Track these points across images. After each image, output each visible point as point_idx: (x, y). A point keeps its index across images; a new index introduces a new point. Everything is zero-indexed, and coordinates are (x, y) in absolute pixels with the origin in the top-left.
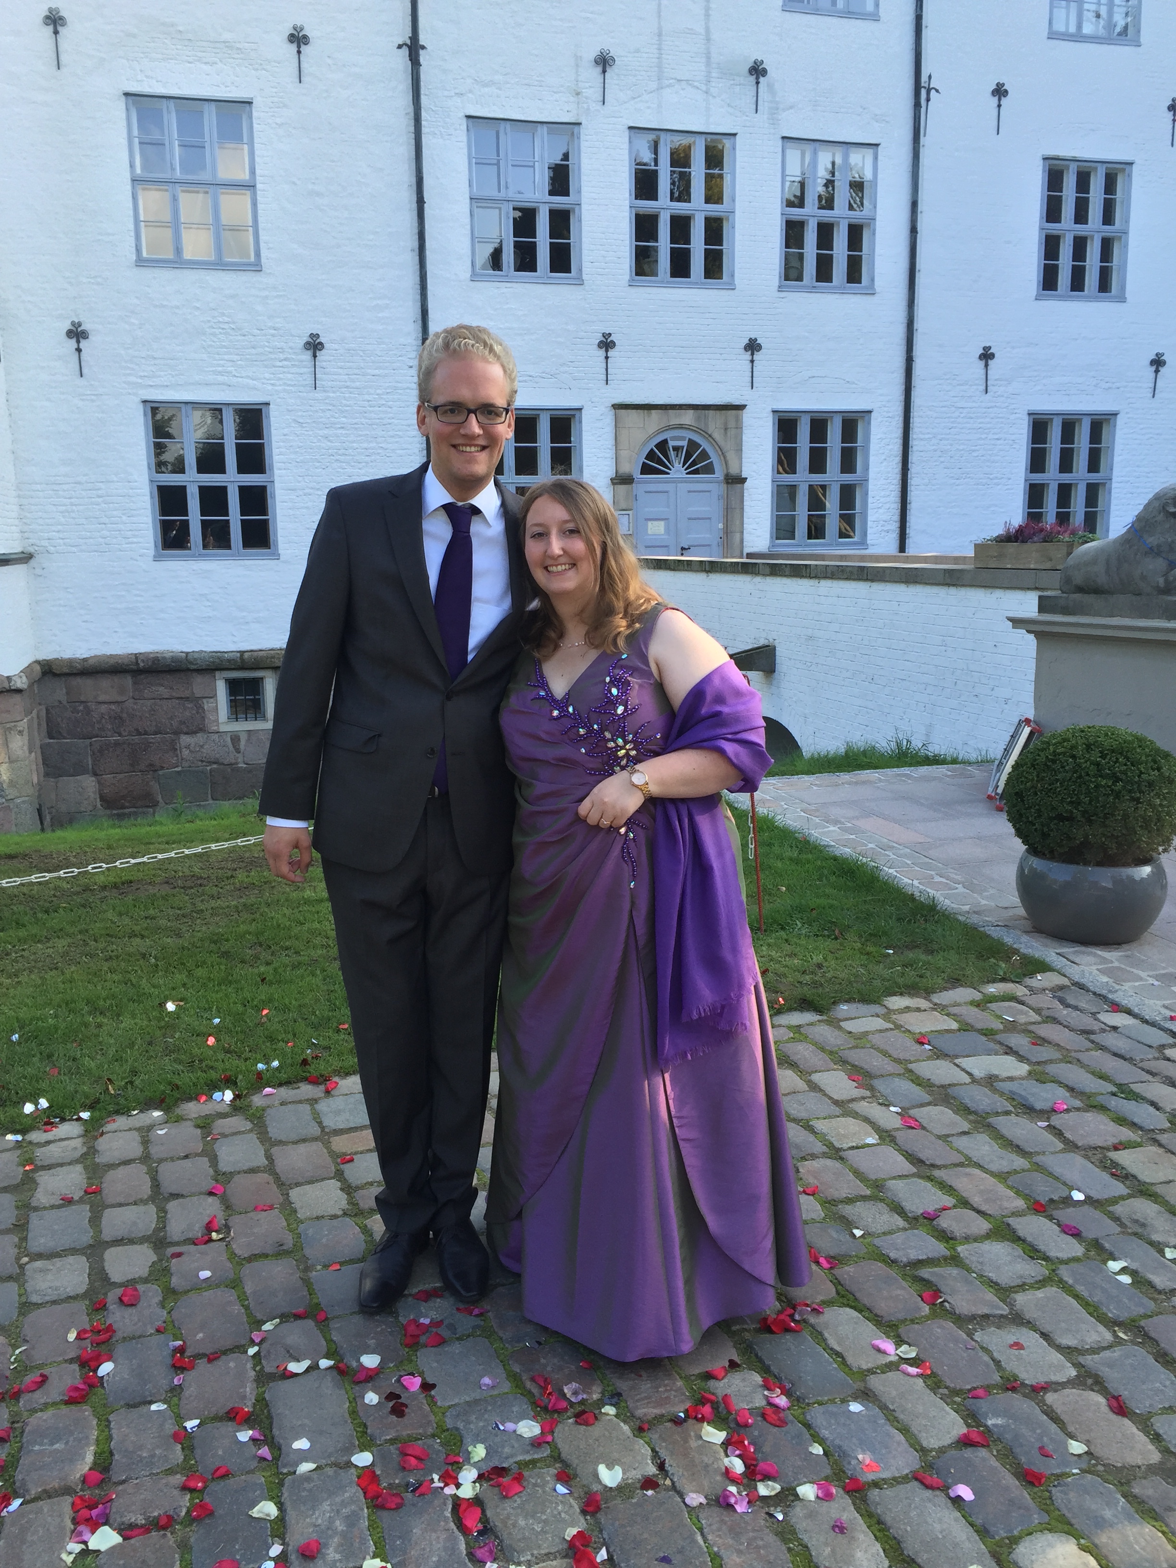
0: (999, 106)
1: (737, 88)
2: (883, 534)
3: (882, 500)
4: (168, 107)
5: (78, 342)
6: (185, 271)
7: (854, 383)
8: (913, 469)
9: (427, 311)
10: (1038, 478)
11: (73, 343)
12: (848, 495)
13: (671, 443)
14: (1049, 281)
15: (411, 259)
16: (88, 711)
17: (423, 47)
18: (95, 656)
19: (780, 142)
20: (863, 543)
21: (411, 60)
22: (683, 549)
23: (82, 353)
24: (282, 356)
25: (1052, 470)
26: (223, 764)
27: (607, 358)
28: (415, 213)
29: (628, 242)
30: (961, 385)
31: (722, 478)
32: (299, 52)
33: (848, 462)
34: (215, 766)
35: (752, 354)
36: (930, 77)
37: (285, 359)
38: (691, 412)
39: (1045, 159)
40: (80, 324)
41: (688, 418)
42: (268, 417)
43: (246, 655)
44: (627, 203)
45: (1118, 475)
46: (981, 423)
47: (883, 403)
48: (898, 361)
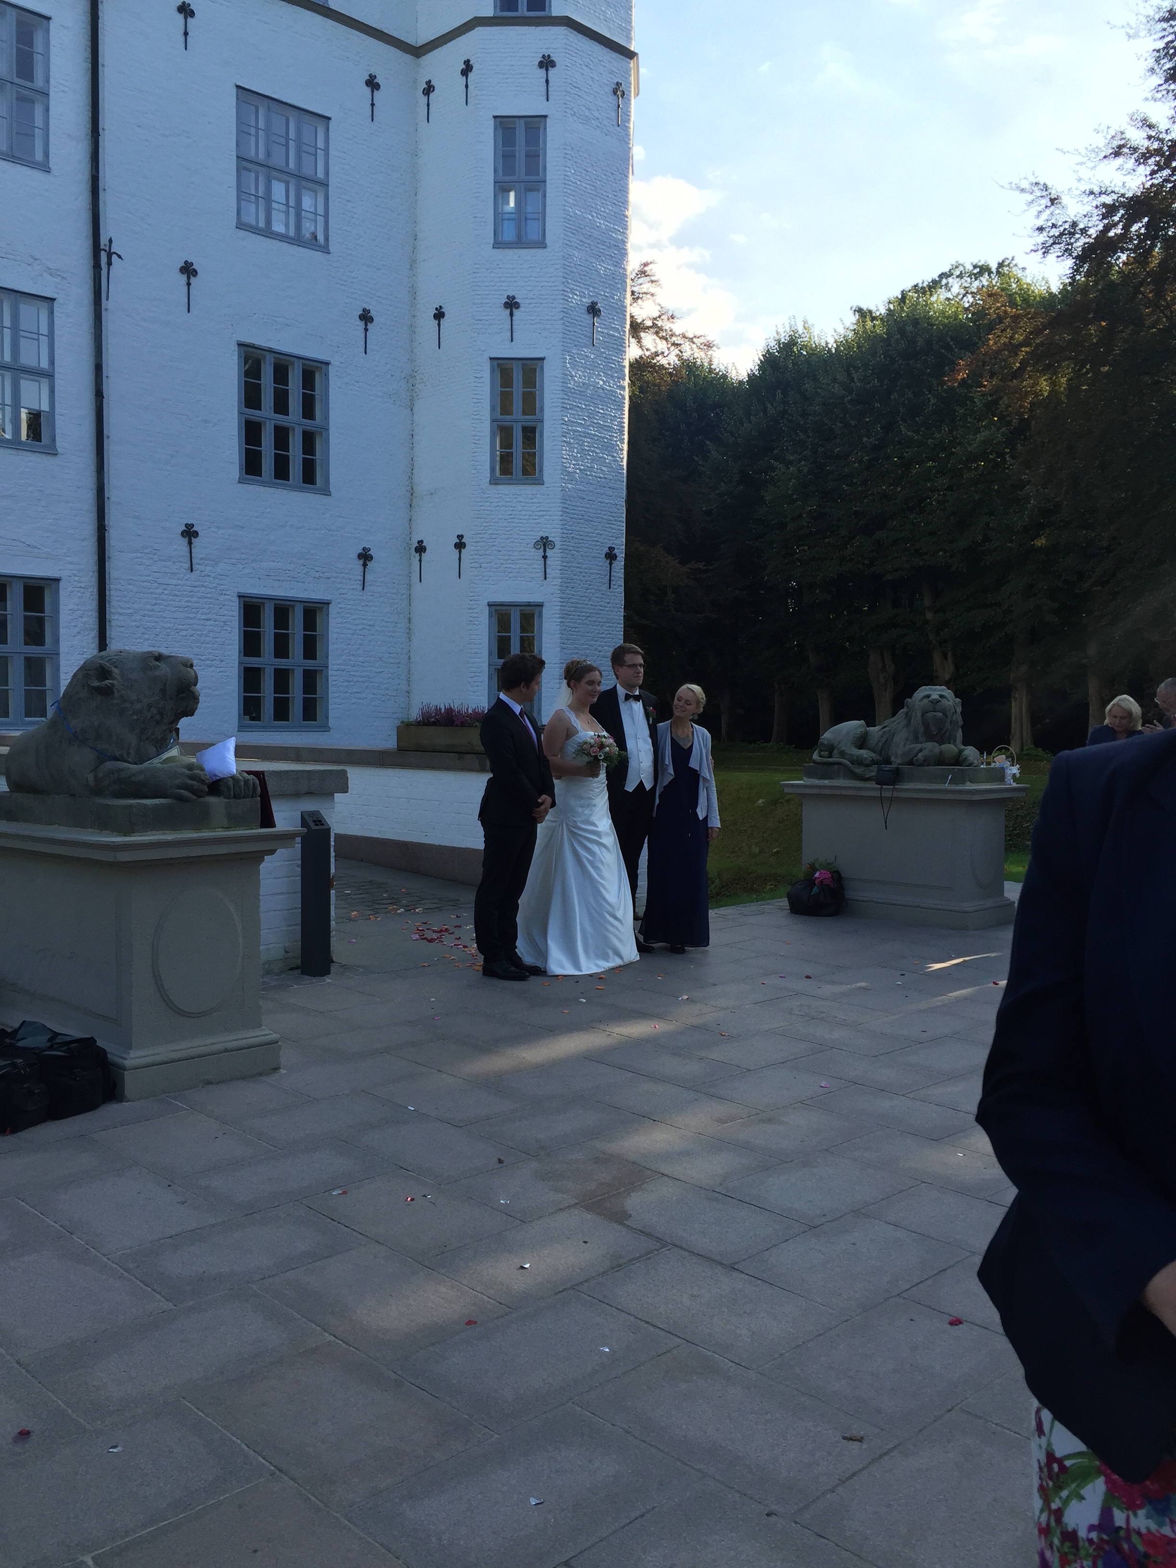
7: (37, 548)
12: (35, 670)
14: (252, 466)
25: (267, 655)
30: (164, 560)
33: (34, 633)
36: (110, 241)
45: (334, 663)
46: (187, 601)
47: (74, 572)
48: (89, 528)
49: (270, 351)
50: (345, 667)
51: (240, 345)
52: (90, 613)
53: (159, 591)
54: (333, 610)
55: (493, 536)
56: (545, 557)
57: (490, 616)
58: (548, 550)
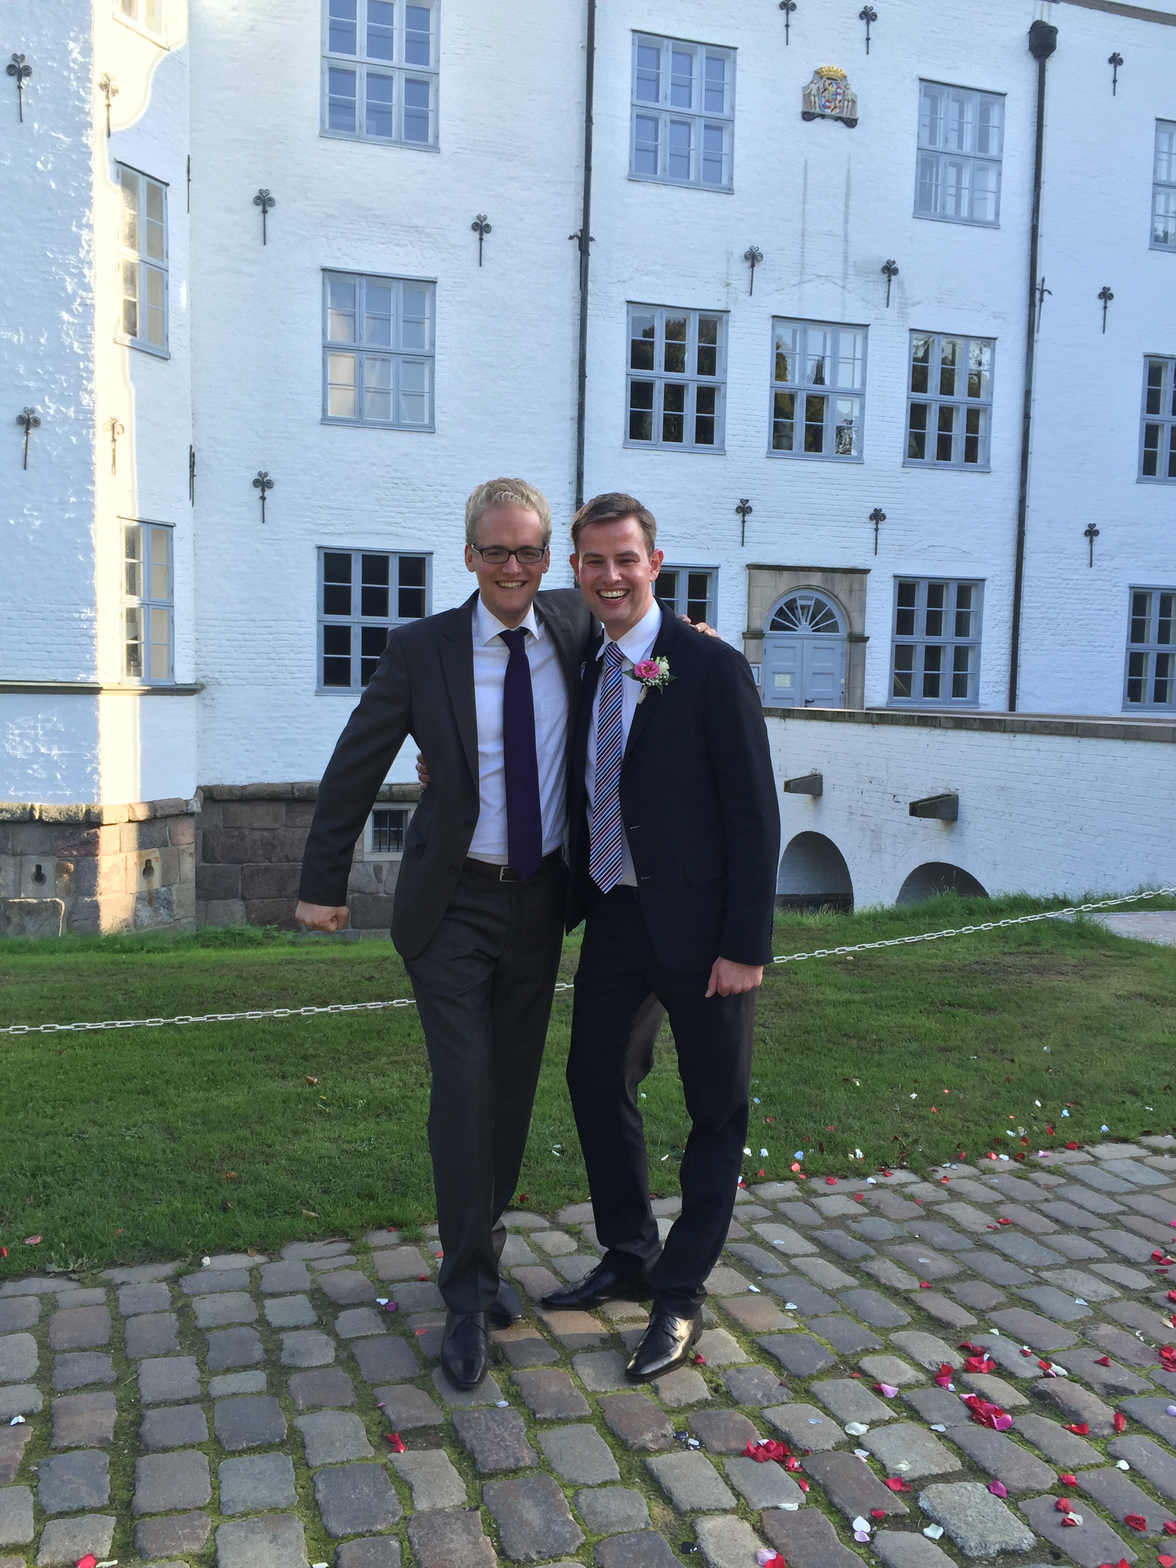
0: (1105, 308)
1: (871, 286)
2: (994, 694)
3: (994, 662)
4: (360, 284)
5: (263, 491)
6: (367, 430)
7: (969, 553)
8: (1023, 635)
9: (583, 474)
10: (1138, 647)
11: (258, 492)
12: (961, 656)
13: (799, 602)
14: (1148, 467)
15: (569, 427)
16: (242, 837)
17: (592, 239)
18: (254, 784)
19: (907, 334)
20: (975, 701)
21: (580, 250)
22: (807, 702)
23: (266, 501)
24: (447, 510)
25: (1151, 640)
26: (365, 893)
27: (744, 522)
28: (576, 386)
29: (767, 419)
30: (1069, 558)
31: (845, 636)
32: (481, 239)
33: (962, 626)
34: (356, 895)
35: (877, 524)
36: (1043, 280)
37: (450, 513)
38: (819, 574)
39: (1147, 356)
40: (266, 475)
41: (816, 579)
42: (431, 566)
43: (395, 788)
44: (769, 382)
46: (1086, 594)
47: (995, 572)
48: (1010, 535)
49: (1172, 358)
52: (1008, 608)
53: (1064, 585)
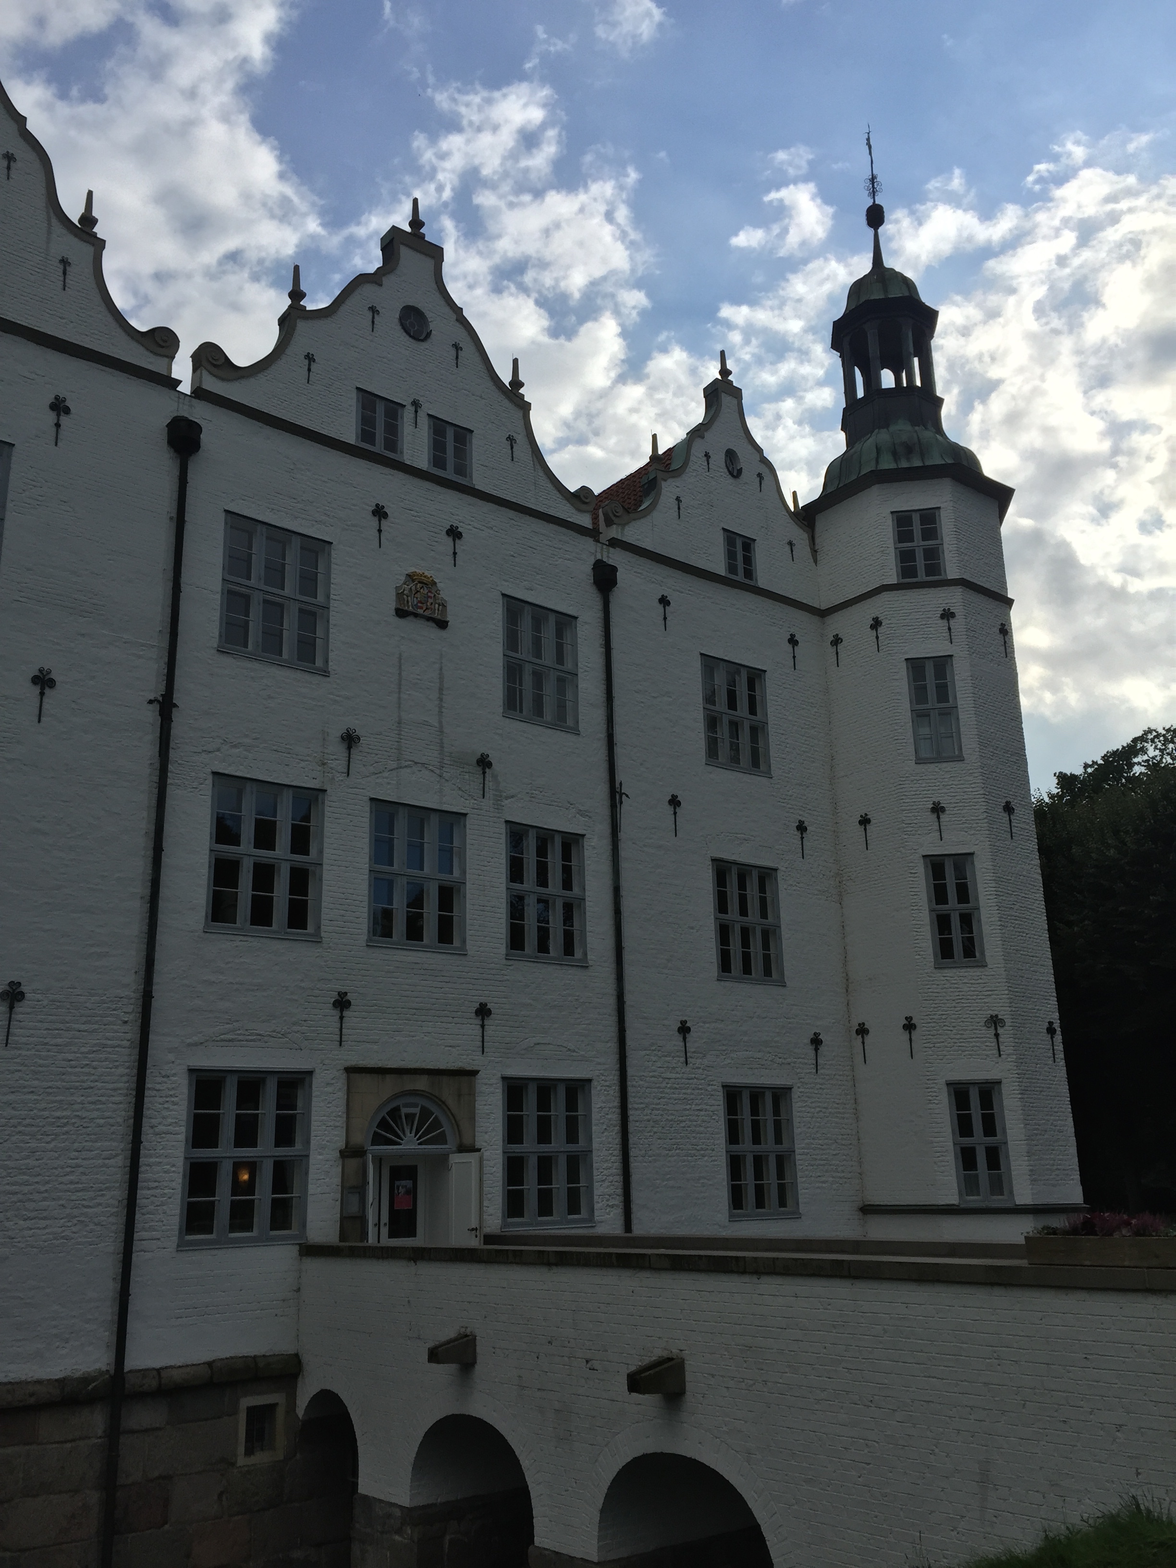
1: (467, 776)
2: (609, 1208)
3: (605, 1172)
7: (575, 1051)
8: (633, 1139)
9: (154, 962)
10: (736, 1149)
12: (573, 1167)
13: (404, 1111)
14: (725, 966)
15: (137, 907)
17: (175, 706)
19: (503, 826)
20: (591, 1218)
21: (161, 715)
25: (746, 1141)
27: (342, 1018)
28: (150, 860)
29: (367, 903)
30: (666, 1056)
31: (455, 1149)
32: (42, 694)
33: (572, 1132)
35: (483, 1020)
36: (621, 784)
38: (426, 1077)
41: (422, 1084)
44: (367, 866)
45: (800, 1147)
46: (685, 1094)
47: (601, 1072)
48: (612, 1031)
49: (735, 863)
50: (808, 1151)
51: (714, 860)
52: (614, 1110)
53: (664, 1085)
54: (796, 1094)
55: (944, 1017)
56: (997, 1035)
57: (949, 1095)
58: (999, 1028)
